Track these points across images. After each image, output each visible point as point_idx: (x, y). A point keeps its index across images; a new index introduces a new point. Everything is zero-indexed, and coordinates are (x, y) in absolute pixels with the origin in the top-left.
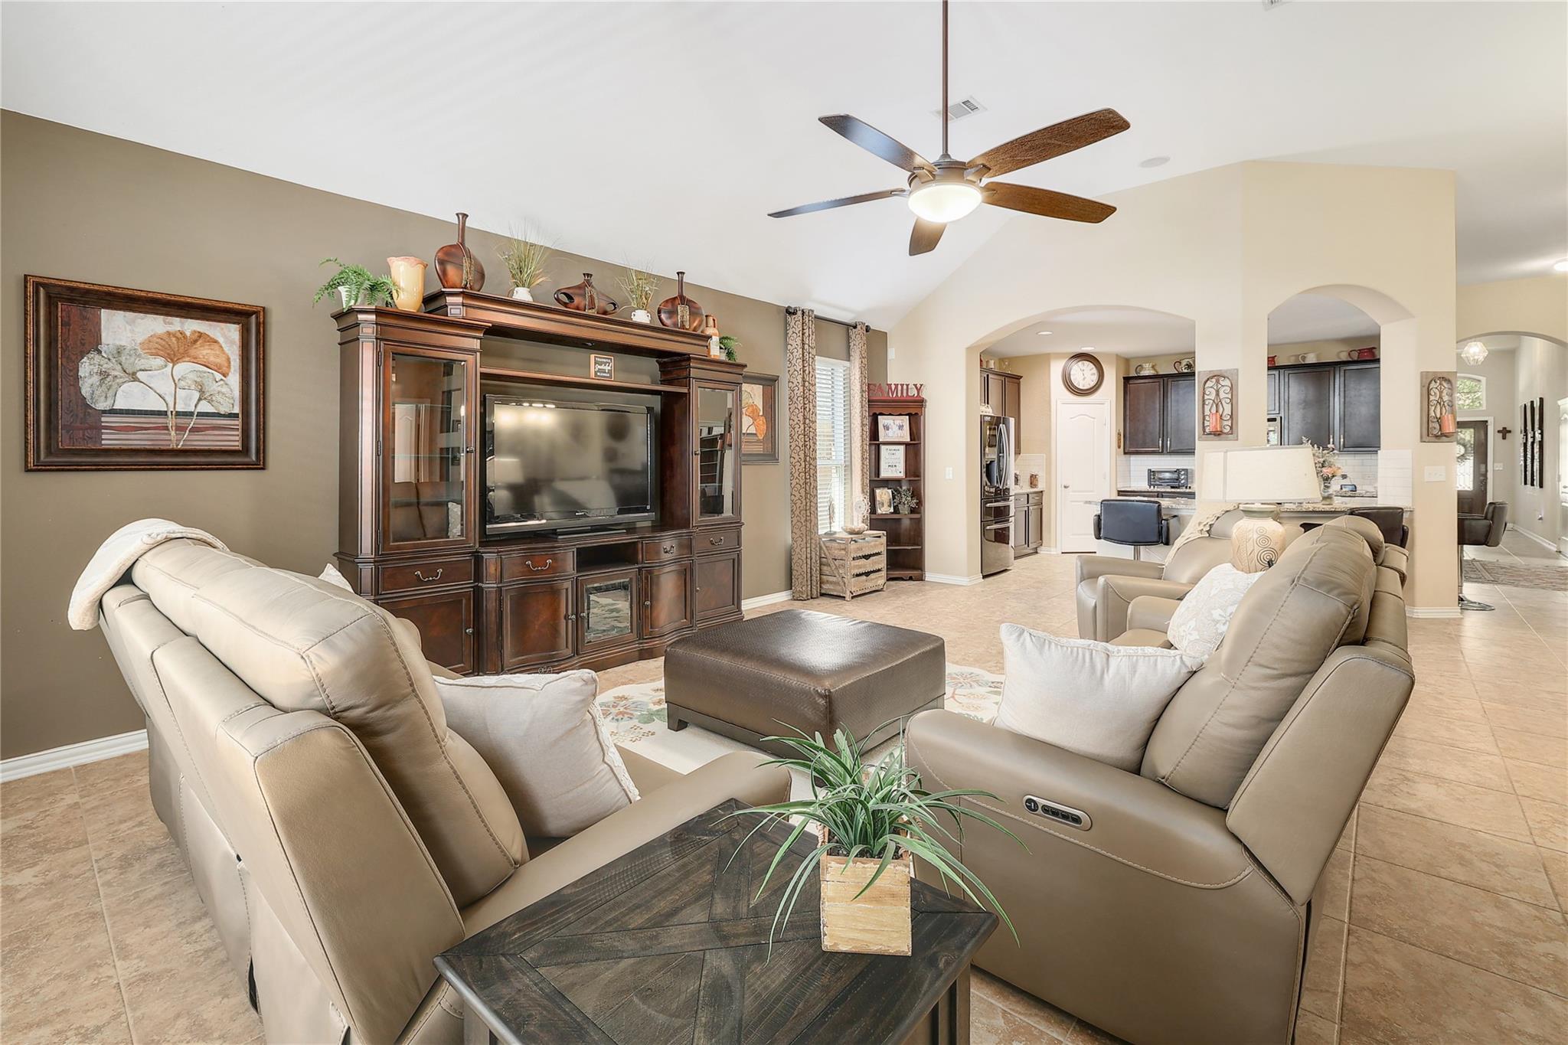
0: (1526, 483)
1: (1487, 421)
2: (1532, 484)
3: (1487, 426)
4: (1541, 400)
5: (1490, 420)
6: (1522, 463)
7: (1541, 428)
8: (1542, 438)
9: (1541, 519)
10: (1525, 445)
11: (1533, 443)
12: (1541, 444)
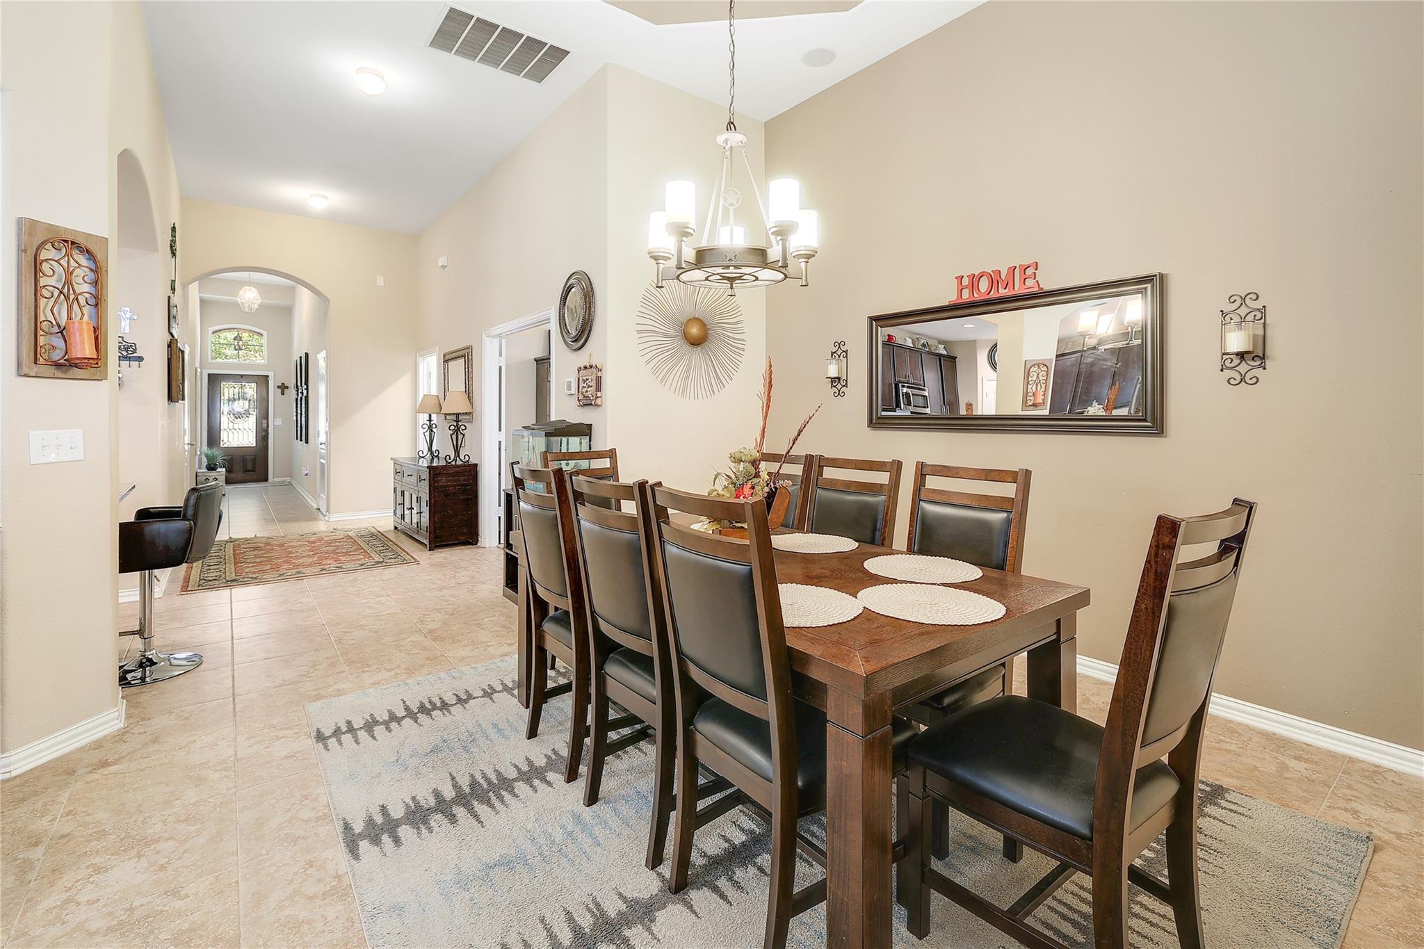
0: (297, 439)
1: (268, 376)
2: (301, 440)
3: (268, 381)
4: (307, 354)
5: (271, 375)
6: (295, 418)
7: (306, 383)
8: (307, 393)
9: (306, 475)
10: (297, 399)
11: (301, 398)
12: (307, 397)
